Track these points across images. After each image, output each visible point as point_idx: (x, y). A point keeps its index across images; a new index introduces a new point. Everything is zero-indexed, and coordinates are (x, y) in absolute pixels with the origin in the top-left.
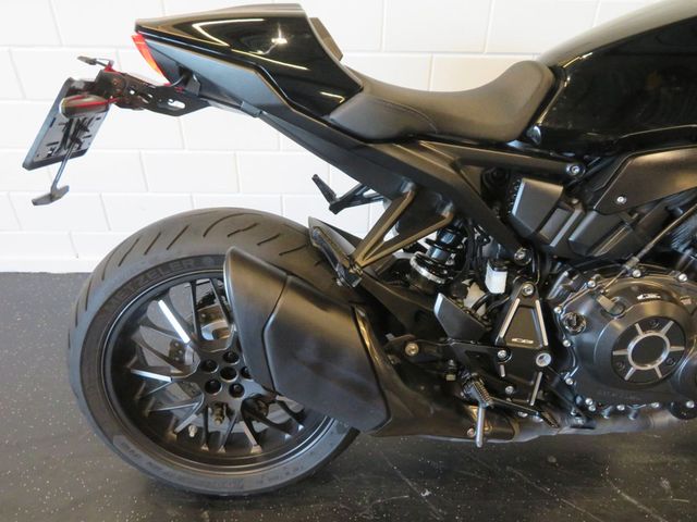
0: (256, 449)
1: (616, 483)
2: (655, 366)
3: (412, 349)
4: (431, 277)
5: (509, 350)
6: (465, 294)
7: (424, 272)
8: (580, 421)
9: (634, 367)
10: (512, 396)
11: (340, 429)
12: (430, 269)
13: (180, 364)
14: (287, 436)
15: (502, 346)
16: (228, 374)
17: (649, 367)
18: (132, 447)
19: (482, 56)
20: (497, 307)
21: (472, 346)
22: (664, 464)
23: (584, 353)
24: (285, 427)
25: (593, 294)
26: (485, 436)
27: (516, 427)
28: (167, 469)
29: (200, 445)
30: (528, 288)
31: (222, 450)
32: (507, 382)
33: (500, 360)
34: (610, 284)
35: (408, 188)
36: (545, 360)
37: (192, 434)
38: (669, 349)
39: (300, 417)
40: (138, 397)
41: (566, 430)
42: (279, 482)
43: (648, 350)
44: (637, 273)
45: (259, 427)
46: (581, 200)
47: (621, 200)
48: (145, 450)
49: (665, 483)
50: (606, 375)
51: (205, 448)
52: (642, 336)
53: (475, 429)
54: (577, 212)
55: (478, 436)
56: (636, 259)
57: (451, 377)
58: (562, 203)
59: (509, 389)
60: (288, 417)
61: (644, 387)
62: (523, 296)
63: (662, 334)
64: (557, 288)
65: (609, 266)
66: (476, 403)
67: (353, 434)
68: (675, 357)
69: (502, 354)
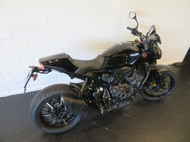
0: (66, 123)
1: (124, 113)
2: (124, 97)
3: (91, 102)
4: (91, 89)
5: (105, 99)
6: (97, 91)
7: (90, 88)
8: (117, 106)
9: (122, 98)
10: (106, 105)
11: (80, 116)
12: (91, 88)
13: (50, 112)
14: (71, 120)
15: (104, 98)
16: (60, 112)
17: (123, 98)
18: (45, 128)
19: (92, 42)
20: (102, 93)
21: (100, 99)
22: (131, 109)
23: (115, 97)
24: (70, 118)
25: (115, 89)
26: (103, 112)
27: (108, 109)
28: (51, 131)
29: (56, 125)
30: (106, 89)
31: (60, 125)
32: (105, 103)
33: (104, 101)
34: (117, 87)
35: (87, 79)
36: (110, 99)
37: (54, 124)
38: (126, 94)
39: (73, 116)
40: (44, 120)
41: (115, 108)
42: (71, 127)
43: (123, 95)
44: (120, 85)
45: (66, 119)
46: (112, 76)
47: (117, 75)
48: (47, 128)
49: (131, 111)
50: (119, 100)
51: (57, 125)
52: (122, 94)
53: (102, 111)
54: (111, 78)
55: (102, 112)
56: (120, 83)
57: (97, 104)
58: (109, 77)
59: (106, 104)
60: (70, 116)
61: (124, 100)
62: (105, 91)
63: (124, 93)
64: (110, 88)
65: (117, 85)
66: (101, 108)
67: (82, 116)
68: (127, 95)
69: (104, 100)
